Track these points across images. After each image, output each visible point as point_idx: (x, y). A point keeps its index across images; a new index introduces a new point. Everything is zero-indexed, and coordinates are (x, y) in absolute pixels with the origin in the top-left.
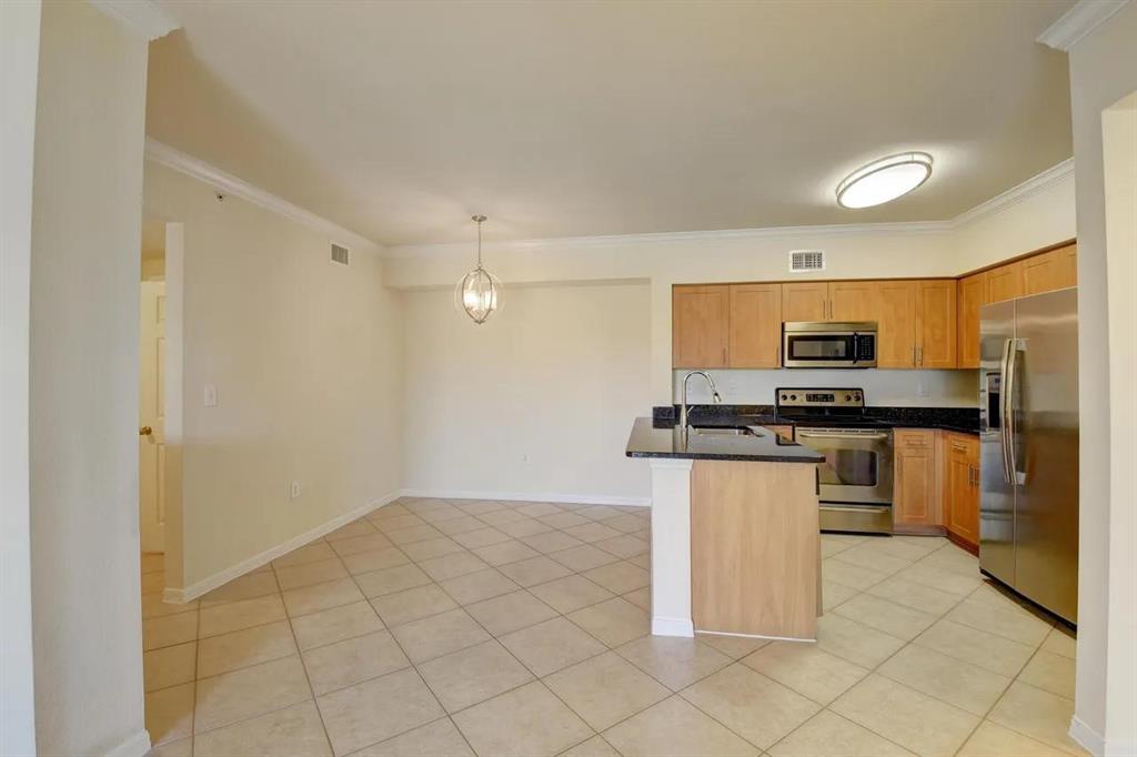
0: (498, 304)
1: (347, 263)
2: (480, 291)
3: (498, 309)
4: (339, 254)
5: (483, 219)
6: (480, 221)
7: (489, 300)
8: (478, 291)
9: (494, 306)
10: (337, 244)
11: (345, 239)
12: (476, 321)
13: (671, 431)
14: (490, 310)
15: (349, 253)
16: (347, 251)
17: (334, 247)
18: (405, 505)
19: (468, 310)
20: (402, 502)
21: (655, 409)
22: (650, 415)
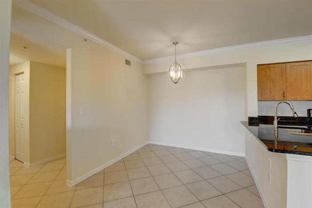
0: (183, 76)
1: (130, 66)
2: (176, 72)
3: (183, 78)
4: (128, 62)
5: (177, 43)
6: (176, 44)
7: (180, 74)
8: (175, 71)
9: (182, 77)
10: (128, 59)
11: (130, 57)
12: (175, 83)
13: (257, 127)
14: (180, 78)
15: (131, 62)
16: (130, 62)
17: (126, 60)
18: (149, 147)
19: (171, 78)
20: (149, 146)
21: (249, 118)
22: (247, 120)
